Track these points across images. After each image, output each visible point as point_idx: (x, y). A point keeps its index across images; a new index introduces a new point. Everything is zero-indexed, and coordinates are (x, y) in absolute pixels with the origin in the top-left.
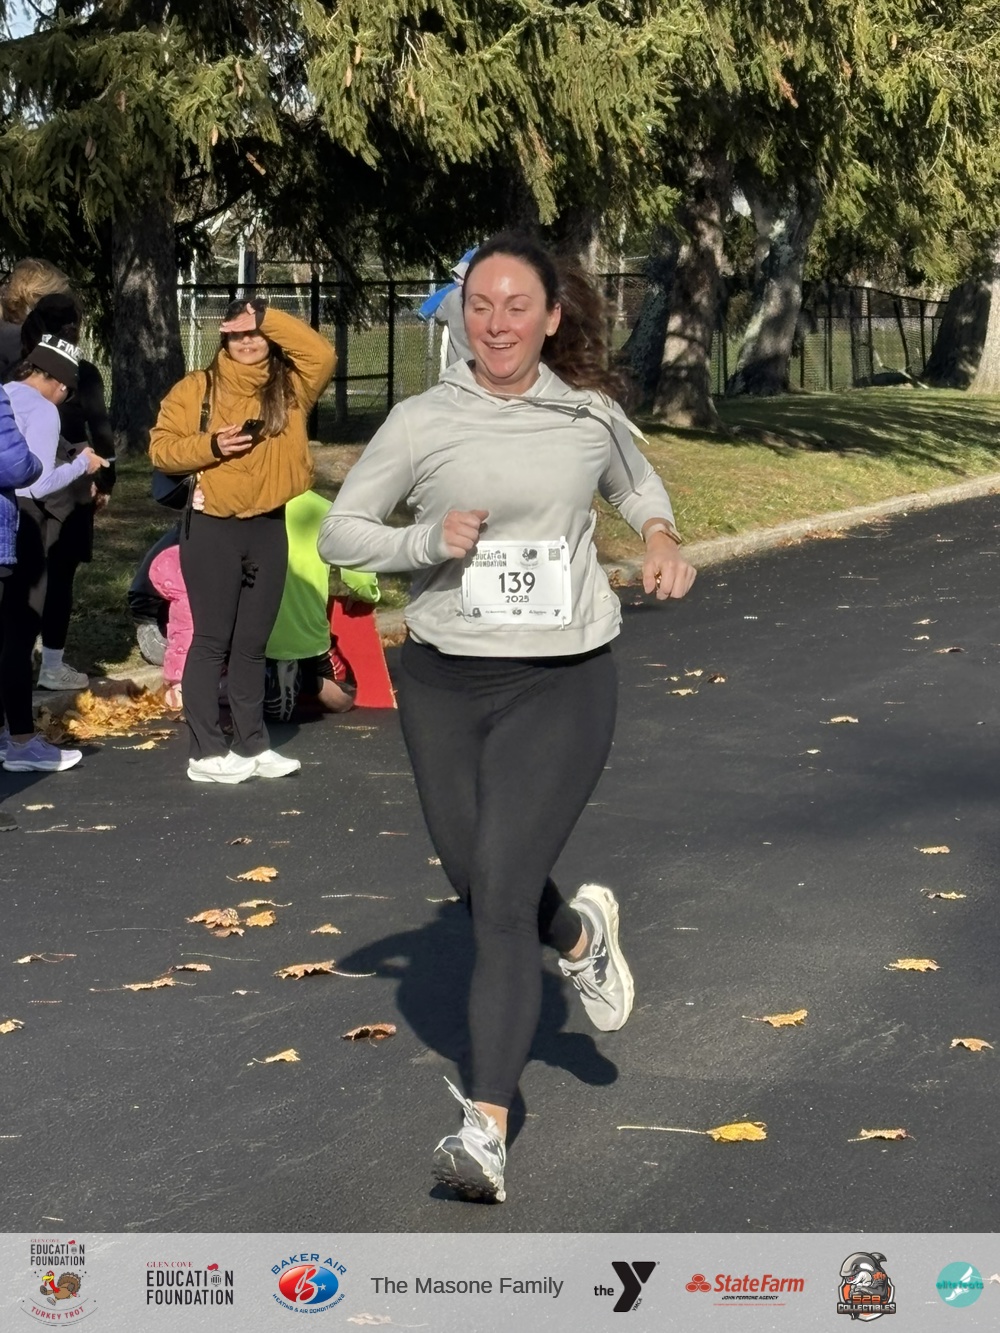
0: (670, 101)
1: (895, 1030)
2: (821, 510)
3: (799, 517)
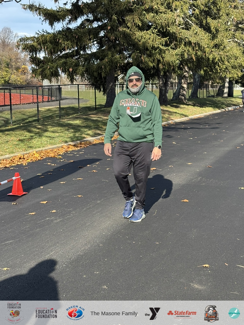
0: (180, 59)
1: (200, 178)
2: (200, 114)
3: (197, 114)
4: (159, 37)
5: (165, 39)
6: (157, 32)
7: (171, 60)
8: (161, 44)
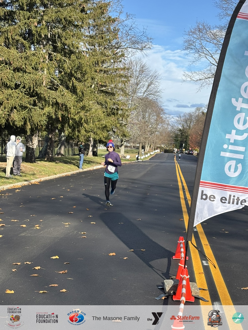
4: (27, 97)
5: (33, 98)
6: (25, 91)
7: (38, 120)
8: (29, 103)
